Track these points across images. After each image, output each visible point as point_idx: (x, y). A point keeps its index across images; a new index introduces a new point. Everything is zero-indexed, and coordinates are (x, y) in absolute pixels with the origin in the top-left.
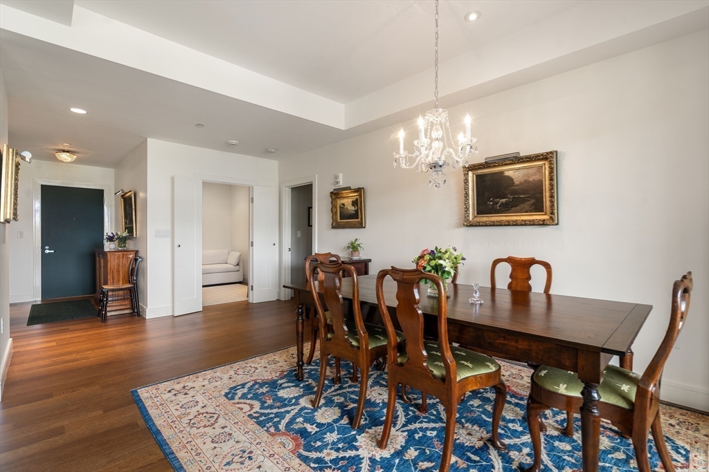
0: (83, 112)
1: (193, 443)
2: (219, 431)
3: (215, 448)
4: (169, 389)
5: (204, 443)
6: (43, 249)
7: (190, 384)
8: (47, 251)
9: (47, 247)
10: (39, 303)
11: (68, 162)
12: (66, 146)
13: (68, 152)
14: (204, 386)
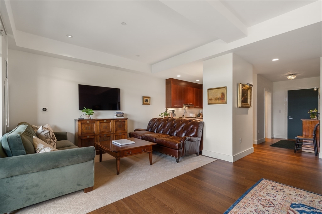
0: (277, 59)
1: (249, 205)
2: (264, 210)
3: (252, 212)
4: (274, 186)
5: (252, 208)
6: (288, 118)
7: (285, 190)
8: (290, 119)
9: (290, 117)
10: (287, 140)
11: (293, 79)
12: (289, 73)
13: (292, 75)
14: (290, 194)
